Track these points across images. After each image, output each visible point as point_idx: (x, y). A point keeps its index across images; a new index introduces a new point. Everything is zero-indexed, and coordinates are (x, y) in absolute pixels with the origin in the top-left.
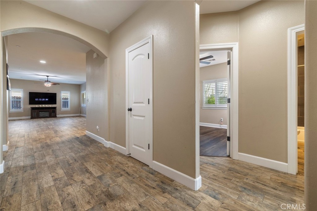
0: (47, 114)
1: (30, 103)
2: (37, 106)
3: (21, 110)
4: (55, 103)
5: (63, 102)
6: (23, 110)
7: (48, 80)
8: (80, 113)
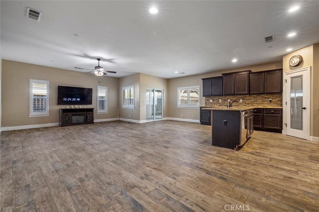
0: (81, 118)
1: (59, 103)
2: (68, 107)
3: (46, 113)
4: (90, 103)
5: (100, 101)
6: (49, 114)
7: (99, 66)
8: (119, 117)
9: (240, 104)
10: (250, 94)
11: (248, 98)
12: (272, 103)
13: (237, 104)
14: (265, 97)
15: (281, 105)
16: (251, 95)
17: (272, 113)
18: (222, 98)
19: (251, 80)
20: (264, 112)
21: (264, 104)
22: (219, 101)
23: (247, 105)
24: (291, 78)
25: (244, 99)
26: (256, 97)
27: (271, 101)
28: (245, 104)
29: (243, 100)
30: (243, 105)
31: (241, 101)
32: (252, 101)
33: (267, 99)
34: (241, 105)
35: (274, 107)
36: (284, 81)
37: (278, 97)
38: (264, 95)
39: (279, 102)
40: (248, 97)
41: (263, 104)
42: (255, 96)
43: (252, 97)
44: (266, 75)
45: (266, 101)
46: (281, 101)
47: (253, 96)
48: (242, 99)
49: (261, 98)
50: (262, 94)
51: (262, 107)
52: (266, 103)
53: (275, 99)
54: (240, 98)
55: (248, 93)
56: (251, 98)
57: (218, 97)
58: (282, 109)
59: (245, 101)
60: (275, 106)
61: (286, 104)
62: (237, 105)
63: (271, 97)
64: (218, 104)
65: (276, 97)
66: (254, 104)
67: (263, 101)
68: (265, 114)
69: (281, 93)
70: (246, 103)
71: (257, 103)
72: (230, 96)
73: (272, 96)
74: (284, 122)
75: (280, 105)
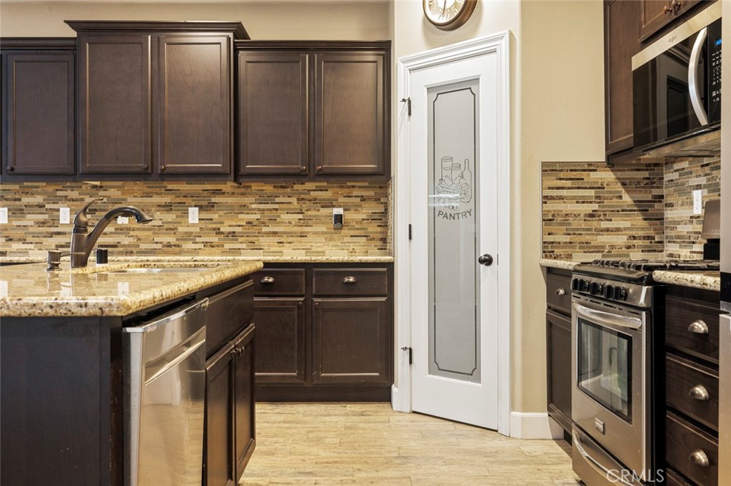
9: (189, 237)
10: (238, 174)
11: (230, 200)
12: (345, 231)
13: (172, 240)
14: (313, 194)
15: (384, 242)
16: (245, 182)
17: (350, 290)
18: (74, 194)
19: (246, 89)
20: (308, 284)
21: (310, 238)
22: (55, 221)
23: (227, 246)
24: (430, 89)
25: (211, 206)
26: (270, 199)
27: (339, 219)
28: (215, 239)
29: (205, 215)
30: (205, 244)
31: (194, 215)
32: (253, 217)
33: (324, 211)
34: (190, 246)
35: (353, 252)
36: (398, 109)
37: (369, 198)
38: (310, 185)
39: (373, 228)
40: (229, 194)
41: (303, 235)
42: (269, 188)
43: (252, 194)
44: (319, 70)
45: (318, 220)
46: (383, 218)
47: (255, 186)
48: (201, 208)
49: (294, 200)
50: (300, 176)
51: (300, 257)
52: (316, 233)
53: (357, 208)
54: (188, 201)
55: (229, 168)
56: (246, 200)
57: (51, 189)
58: (390, 266)
59: (215, 217)
60: (358, 249)
61: (410, 238)
62: (169, 245)
63: (341, 200)
64: (51, 235)
65: (363, 199)
66: (264, 241)
67: (305, 222)
68: (317, 296)
69: (383, 178)
70: (218, 232)
71: (275, 233)
72: (130, 185)
73: (345, 191)
74: (401, 340)
75: (380, 243)
